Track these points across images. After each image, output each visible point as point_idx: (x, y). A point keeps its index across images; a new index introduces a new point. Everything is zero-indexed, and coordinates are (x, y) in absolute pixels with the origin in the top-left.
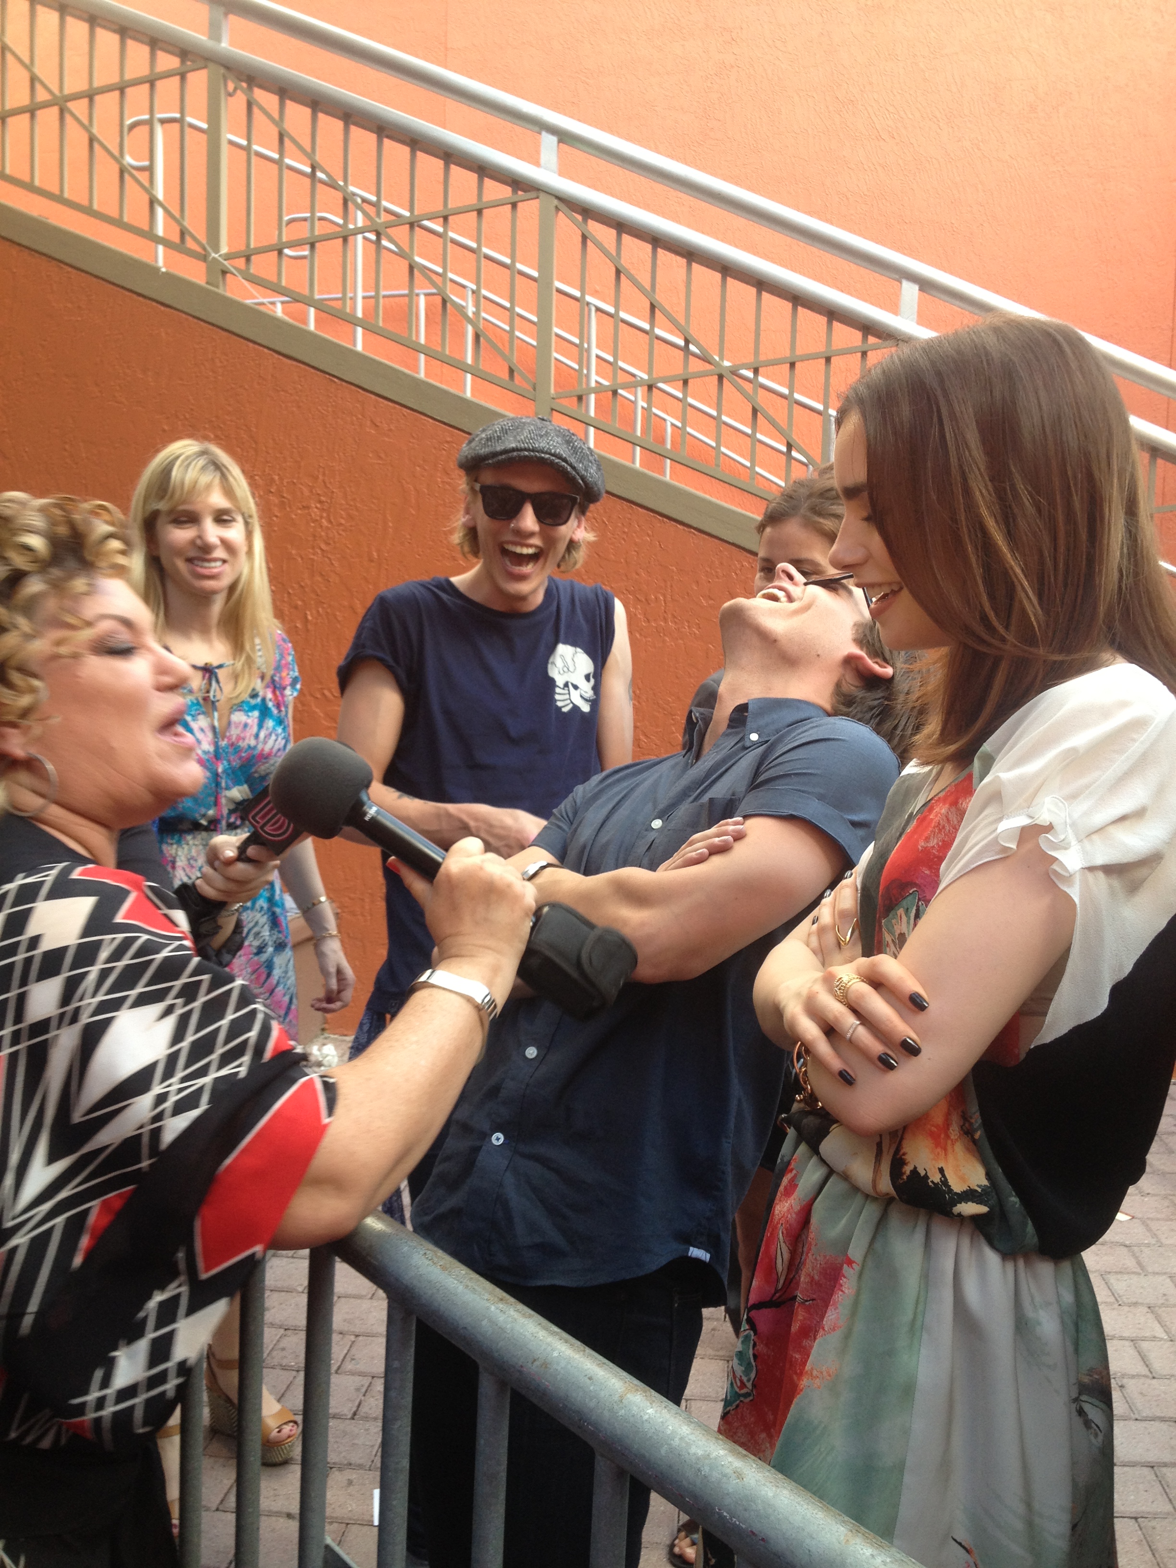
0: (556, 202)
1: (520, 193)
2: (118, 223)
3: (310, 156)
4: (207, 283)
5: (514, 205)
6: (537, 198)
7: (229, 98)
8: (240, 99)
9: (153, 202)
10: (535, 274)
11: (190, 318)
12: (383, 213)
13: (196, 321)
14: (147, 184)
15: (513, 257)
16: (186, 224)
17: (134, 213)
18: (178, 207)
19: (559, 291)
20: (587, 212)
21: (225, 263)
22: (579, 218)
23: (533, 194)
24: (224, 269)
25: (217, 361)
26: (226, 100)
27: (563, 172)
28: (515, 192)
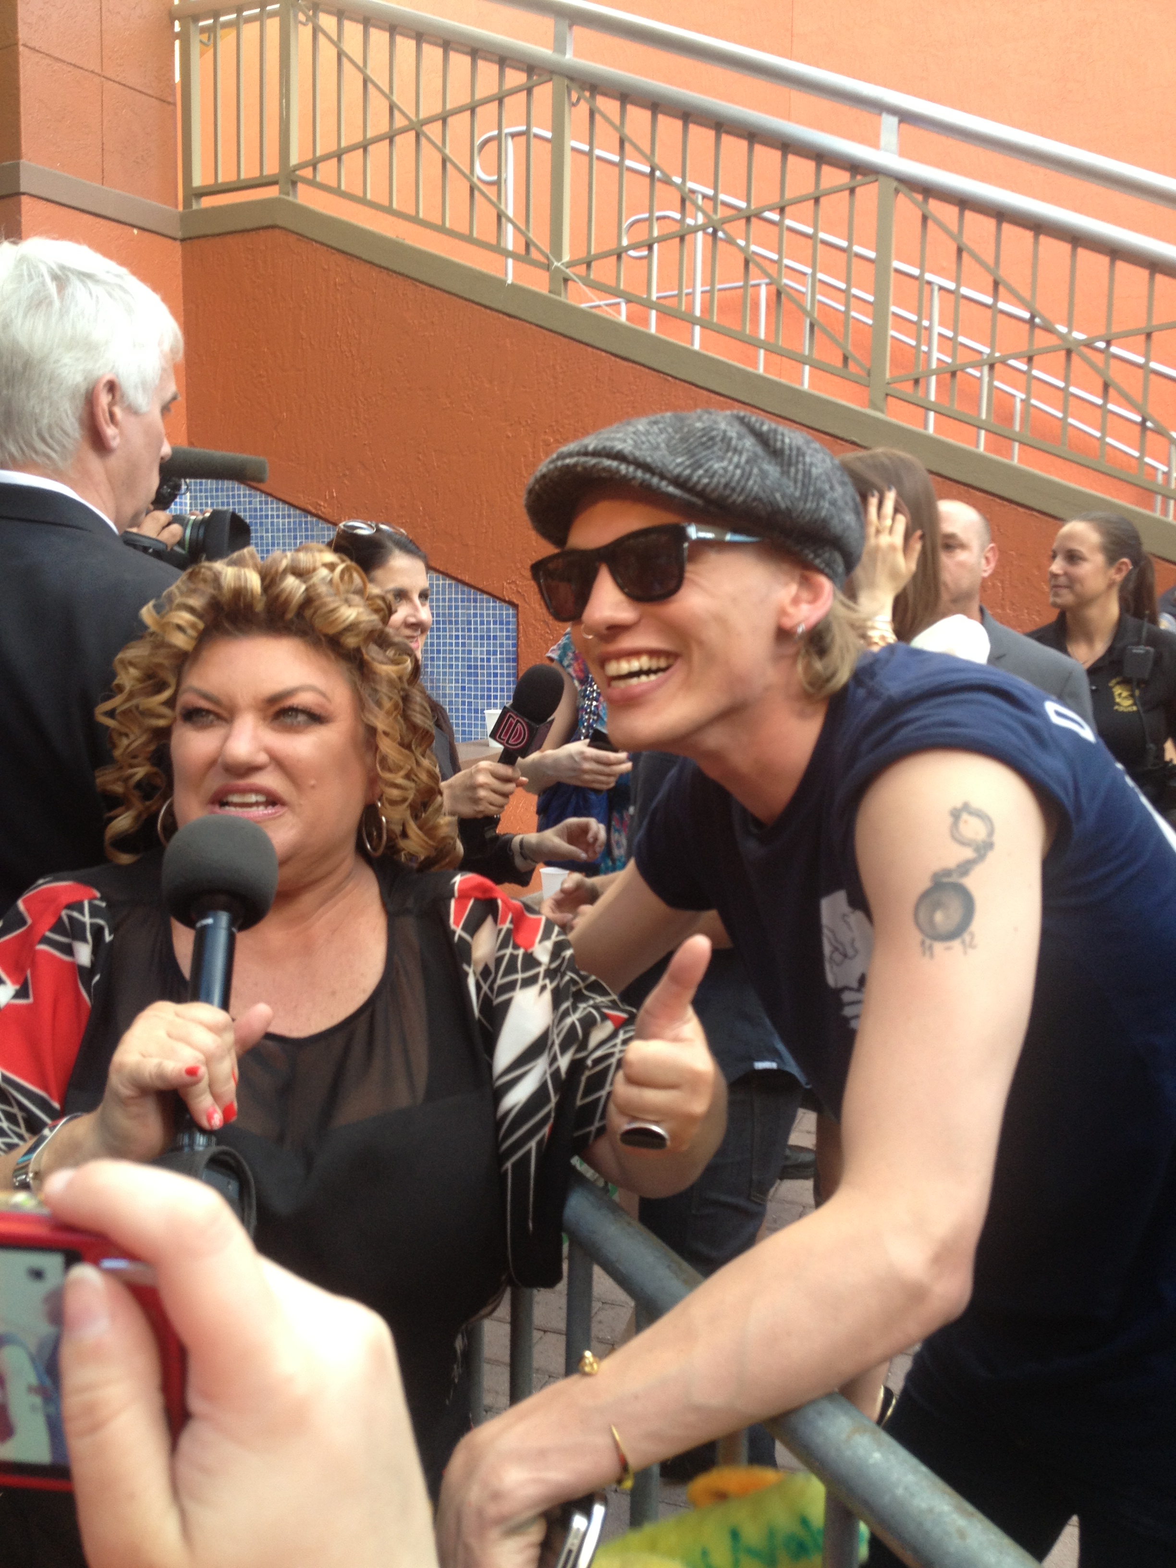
0: (895, 184)
1: (859, 177)
2: (468, 239)
3: (649, 159)
4: (550, 292)
5: (852, 191)
6: (876, 180)
7: (573, 109)
8: (583, 108)
9: (500, 216)
10: (872, 255)
11: (534, 327)
12: (719, 207)
13: (539, 329)
14: (494, 199)
15: (850, 240)
16: (531, 235)
17: (484, 229)
18: (523, 220)
19: (897, 271)
20: (928, 191)
21: (568, 271)
22: (919, 197)
23: (871, 178)
24: (567, 277)
25: (558, 367)
26: (570, 111)
27: (903, 152)
28: (853, 177)
